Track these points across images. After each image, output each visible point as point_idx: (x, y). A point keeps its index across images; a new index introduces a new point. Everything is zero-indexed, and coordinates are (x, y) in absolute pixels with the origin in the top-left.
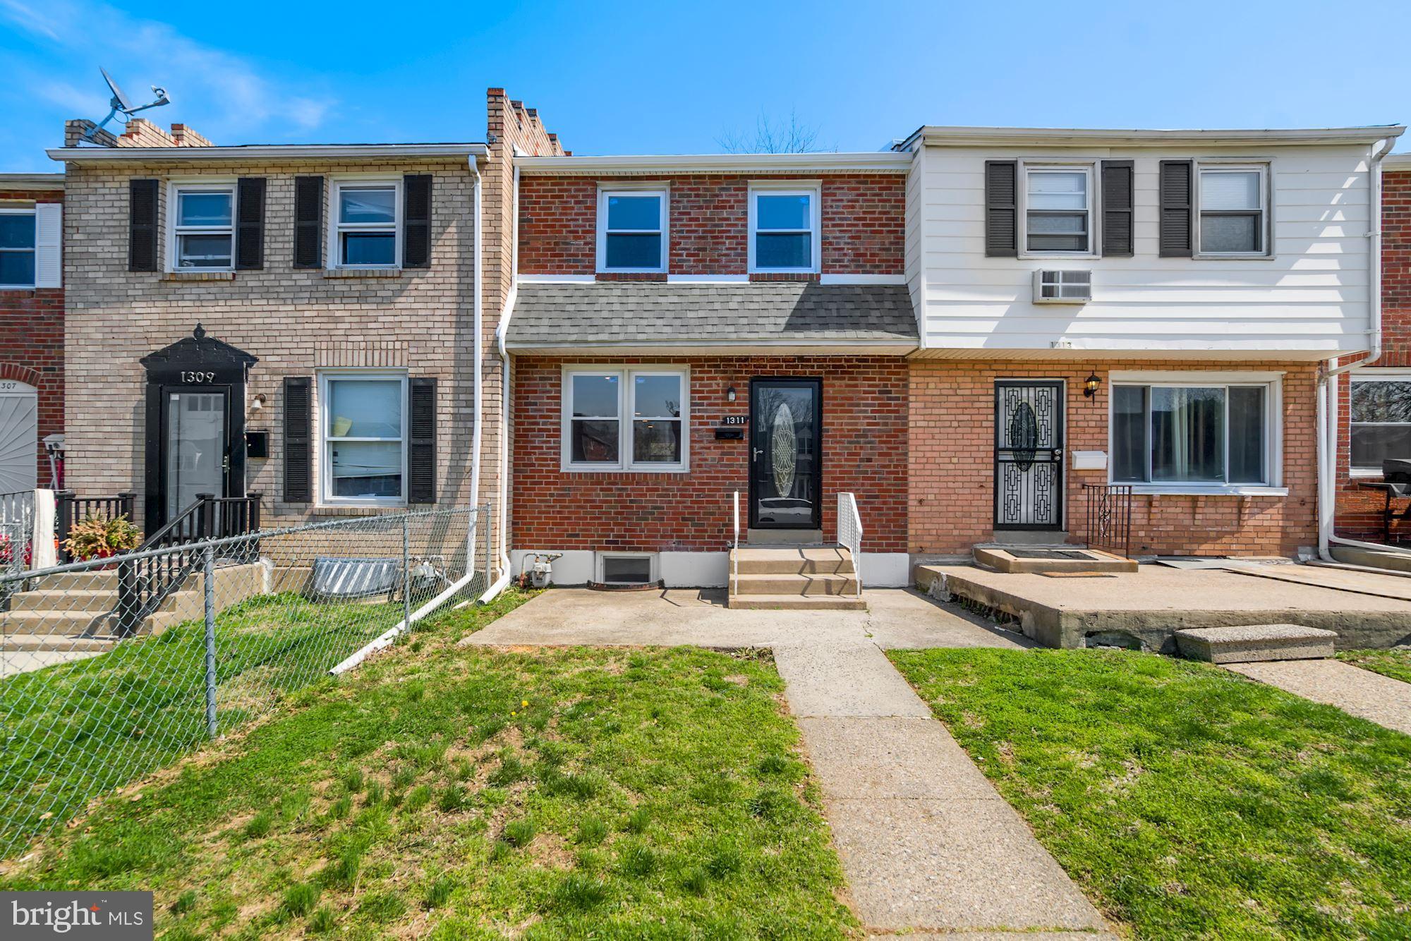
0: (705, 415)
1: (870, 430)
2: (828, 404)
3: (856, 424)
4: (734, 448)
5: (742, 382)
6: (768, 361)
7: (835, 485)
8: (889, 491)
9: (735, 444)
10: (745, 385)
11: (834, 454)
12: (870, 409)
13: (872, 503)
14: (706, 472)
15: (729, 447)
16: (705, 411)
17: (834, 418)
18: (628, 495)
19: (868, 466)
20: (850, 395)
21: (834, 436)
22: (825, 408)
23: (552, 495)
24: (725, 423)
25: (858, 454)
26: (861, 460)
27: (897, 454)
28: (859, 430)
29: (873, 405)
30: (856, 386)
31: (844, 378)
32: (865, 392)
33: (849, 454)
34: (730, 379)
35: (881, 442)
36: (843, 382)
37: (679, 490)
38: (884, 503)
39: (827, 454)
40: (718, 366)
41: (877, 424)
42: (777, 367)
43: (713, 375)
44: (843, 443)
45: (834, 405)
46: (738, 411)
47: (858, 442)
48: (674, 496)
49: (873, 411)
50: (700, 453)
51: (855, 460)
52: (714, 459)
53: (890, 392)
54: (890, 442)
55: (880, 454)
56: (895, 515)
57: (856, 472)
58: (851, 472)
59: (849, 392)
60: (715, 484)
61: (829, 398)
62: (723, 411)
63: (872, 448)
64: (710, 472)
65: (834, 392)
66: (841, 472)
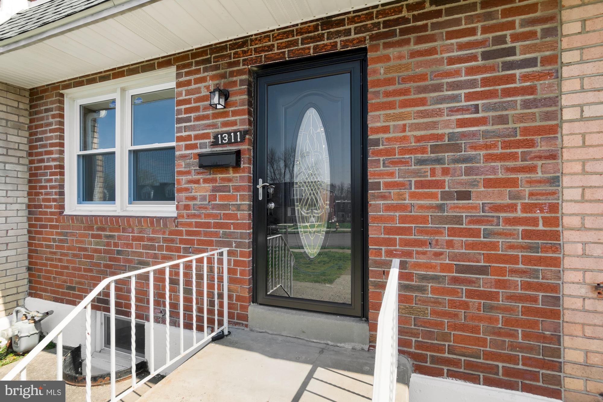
0: (192, 133)
1: (463, 135)
2: (377, 94)
3: (434, 125)
4: (229, 180)
5: (238, 78)
6: (275, 38)
7: (391, 242)
8: (514, 260)
9: (231, 174)
10: (242, 82)
11: (388, 185)
12: (463, 92)
13: (470, 282)
14: (194, 216)
15: (223, 179)
16: (193, 128)
17: (388, 118)
18: (116, 245)
19: (464, 208)
20: (420, 71)
21: (389, 152)
22: (372, 101)
23: (54, 240)
24: (215, 144)
25: (439, 184)
26: (446, 196)
27: (530, 182)
28: (440, 137)
29: (473, 84)
30: (432, 51)
31: (407, 42)
32: (452, 61)
33: (420, 185)
34: (223, 76)
35: (489, 158)
36: (405, 50)
37: (165, 240)
38: (501, 284)
39: (377, 186)
40: (208, 61)
41: (483, 121)
42: (289, 44)
43: (201, 75)
44: (405, 163)
45: (387, 94)
46: (234, 123)
47: (439, 161)
48: (160, 248)
49: (469, 97)
50: (187, 190)
51: (433, 196)
52: (203, 198)
53: (511, 51)
54: (513, 157)
55: (489, 183)
56: (526, 311)
57: (435, 219)
58: (424, 220)
59: (419, 65)
60: (206, 234)
61: (378, 83)
62: (214, 126)
63: (469, 172)
64: (199, 216)
65: (388, 70)
66: (403, 219)
